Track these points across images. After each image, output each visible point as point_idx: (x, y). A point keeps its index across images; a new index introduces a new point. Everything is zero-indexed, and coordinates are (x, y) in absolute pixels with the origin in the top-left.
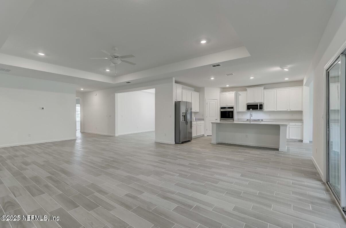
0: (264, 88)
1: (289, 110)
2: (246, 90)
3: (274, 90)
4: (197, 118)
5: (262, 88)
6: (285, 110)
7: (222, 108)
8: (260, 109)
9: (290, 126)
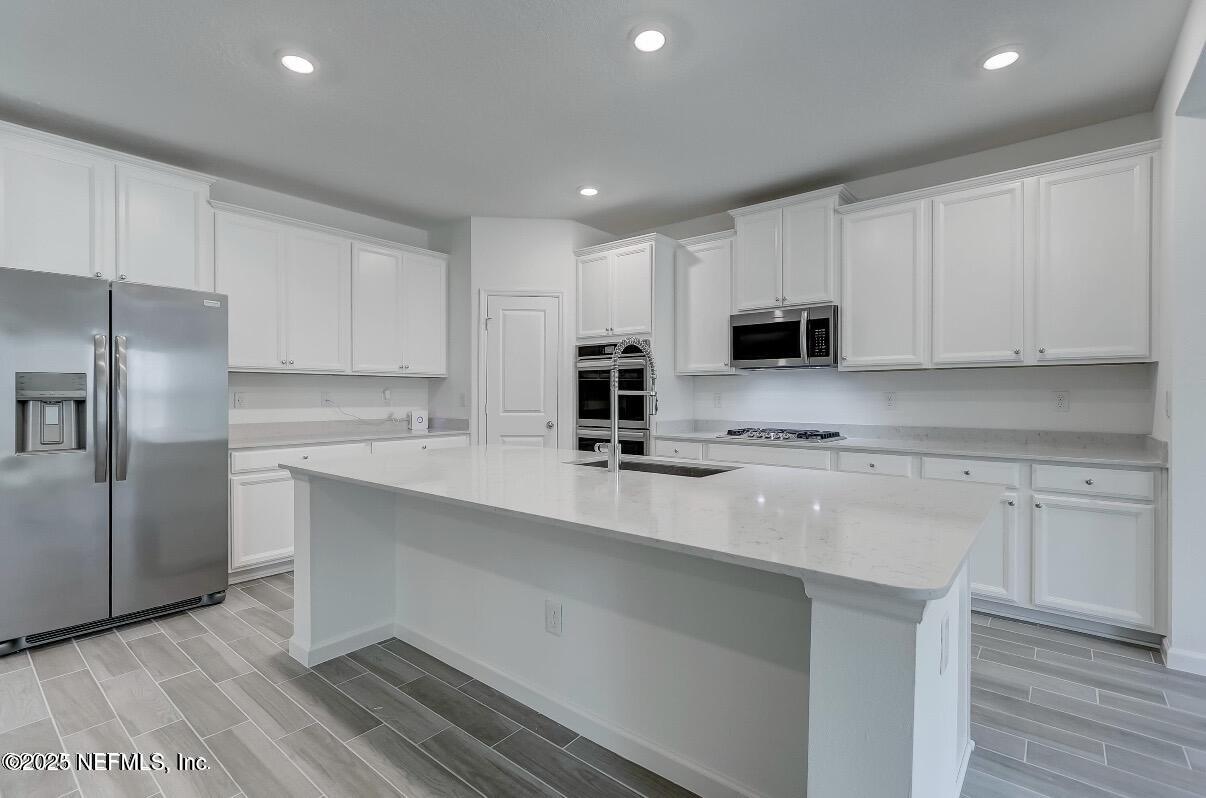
0: (847, 200)
1: (1030, 359)
2: (730, 225)
3: (910, 205)
4: (442, 414)
5: (830, 196)
6: (1002, 354)
7: (585, 352)
8: (811, 354)
9: (1039, 498)
